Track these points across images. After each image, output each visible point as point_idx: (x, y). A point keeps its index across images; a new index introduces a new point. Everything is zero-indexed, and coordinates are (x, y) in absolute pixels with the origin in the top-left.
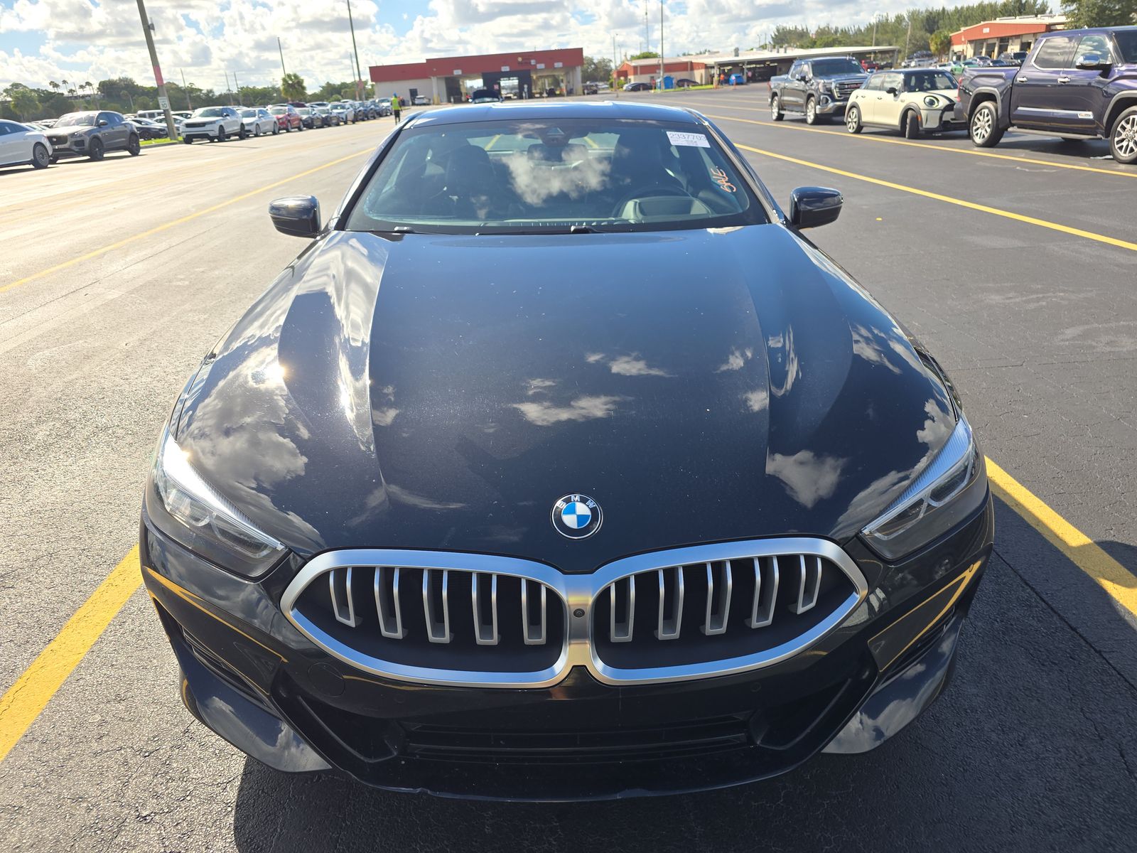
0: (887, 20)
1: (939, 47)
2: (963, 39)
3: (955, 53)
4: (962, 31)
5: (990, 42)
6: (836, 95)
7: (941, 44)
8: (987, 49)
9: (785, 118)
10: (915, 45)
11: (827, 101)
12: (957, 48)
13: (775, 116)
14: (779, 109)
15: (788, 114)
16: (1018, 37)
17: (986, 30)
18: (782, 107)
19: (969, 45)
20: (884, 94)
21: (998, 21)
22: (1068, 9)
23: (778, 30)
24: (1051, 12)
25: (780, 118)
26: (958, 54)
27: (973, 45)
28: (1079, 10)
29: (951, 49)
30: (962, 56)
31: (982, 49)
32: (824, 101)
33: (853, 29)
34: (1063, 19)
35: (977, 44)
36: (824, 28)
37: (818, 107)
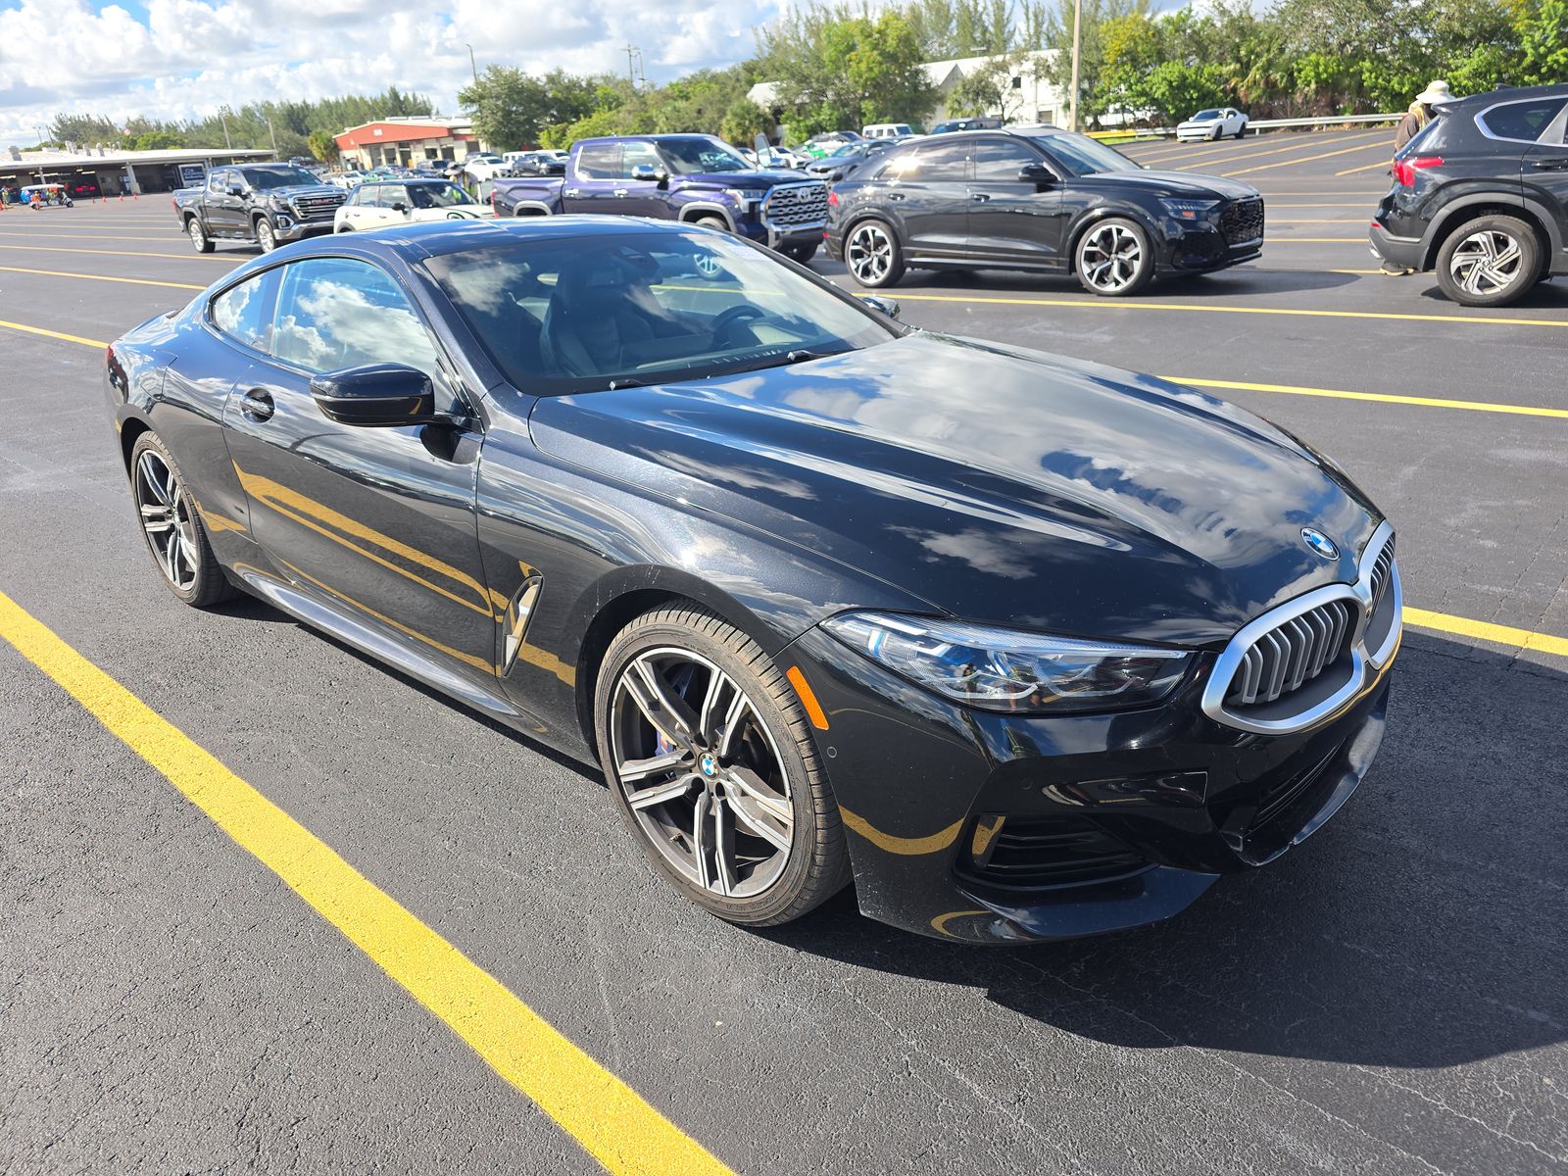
0: (231, 114)
1: (325, 152)
2: (352, 143)
3: (348, 160)
4: (347, 133)
5: (389, 146)
6: (299, 215)
7: (326, 148)
8: (386, 155)
9: (217, 248)
10: (286, 149)
11: (288, 223)
12: (348, 154)
13: (200, 246)
14: (205, 237)
15: (220, 243)
16: (419, 141)
17: (378, 132)
18: (208, 232)
19: (362, 150)
20: (389, 212)
21: (388, 120)
22: (469, 110)
23: (61, 121)
24: (438, 112)
25: (209, 248)
26: (352, 161)
27: (367, 150)
28: (481, 112)
29: (341, 155)
30: (358, 164)
31: (380, 155)
32: (284, 223)
33: (185, 124)
34: (468, 122)
35: (374, 148)
36: (138, 121)
37: (276, 231)
